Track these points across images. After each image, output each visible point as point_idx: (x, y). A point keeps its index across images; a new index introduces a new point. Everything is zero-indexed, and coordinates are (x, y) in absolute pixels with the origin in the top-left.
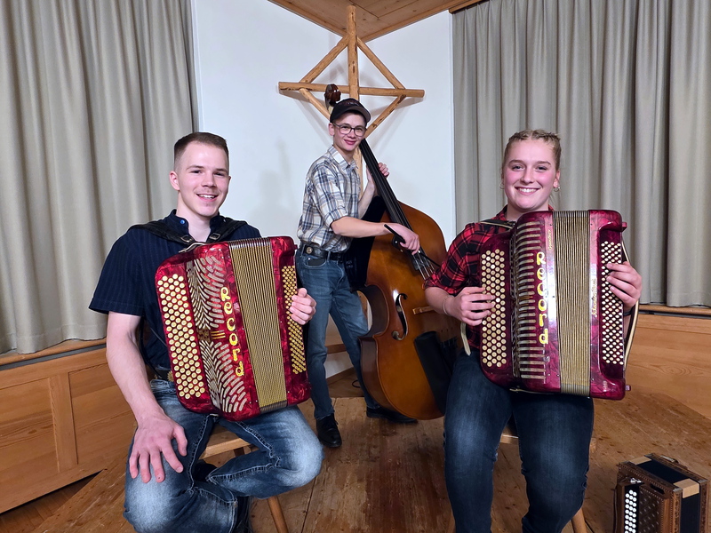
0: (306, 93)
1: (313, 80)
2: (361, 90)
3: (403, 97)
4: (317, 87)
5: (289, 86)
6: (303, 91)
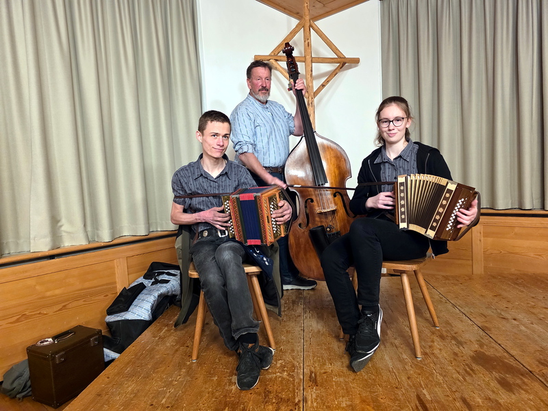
0: (274, 63)
1: (279, 53)
2: (313, 60)
3: (344, 63)
4: (282, 58)
5: (262, 58)
6: (272, 61)
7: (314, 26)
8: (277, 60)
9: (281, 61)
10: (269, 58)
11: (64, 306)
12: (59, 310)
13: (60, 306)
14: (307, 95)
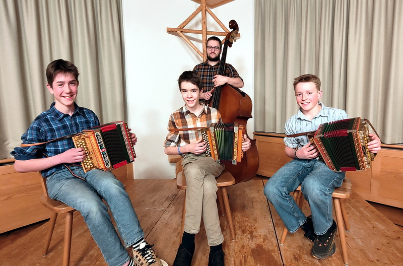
0: (180, 34)
1: (184, 27)
2: (208, 33)
6: (179, 32)
7: (209, 10)
8: (182, 32)
9: (185, 32)
10: (176, 30)
11: (9, 197)
12: (5, 200)
13: (6, 197)
14: (202, 56)
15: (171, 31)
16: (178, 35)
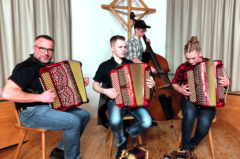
0: (112, 9)
1: (114, 4)
2: (132, 8)
3: (148, 11)
4: (116, 7)
5: (105, 6)
6: (111, 8)
9: (115, 8)
10: (109, 6)
14: (128, 26)
15: (104, 7)
16: (110, 10)
